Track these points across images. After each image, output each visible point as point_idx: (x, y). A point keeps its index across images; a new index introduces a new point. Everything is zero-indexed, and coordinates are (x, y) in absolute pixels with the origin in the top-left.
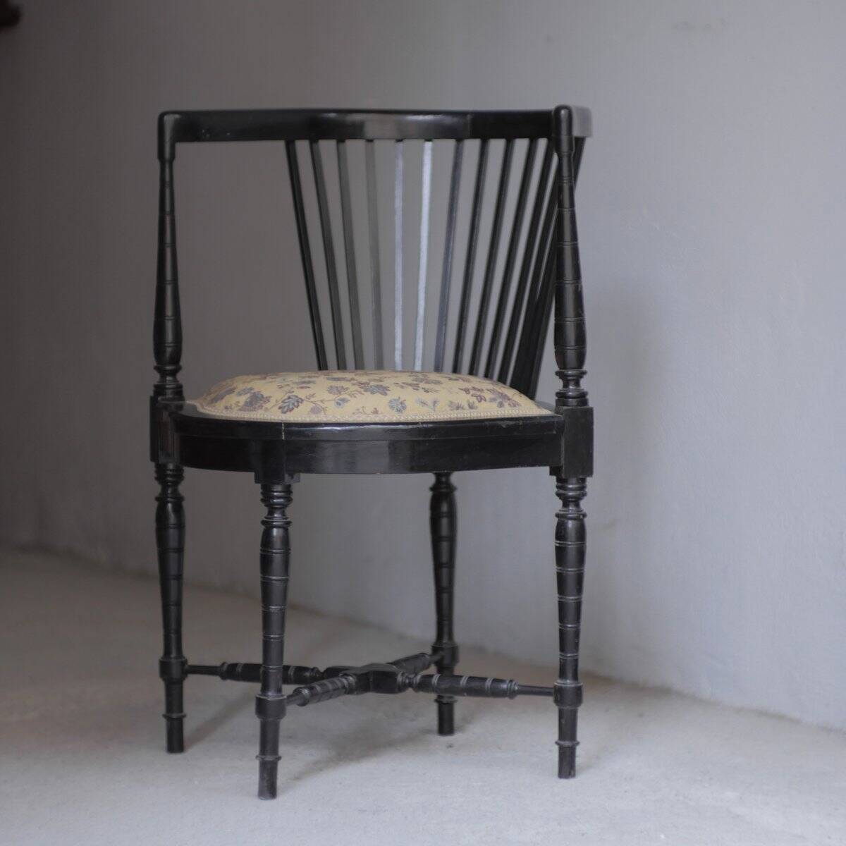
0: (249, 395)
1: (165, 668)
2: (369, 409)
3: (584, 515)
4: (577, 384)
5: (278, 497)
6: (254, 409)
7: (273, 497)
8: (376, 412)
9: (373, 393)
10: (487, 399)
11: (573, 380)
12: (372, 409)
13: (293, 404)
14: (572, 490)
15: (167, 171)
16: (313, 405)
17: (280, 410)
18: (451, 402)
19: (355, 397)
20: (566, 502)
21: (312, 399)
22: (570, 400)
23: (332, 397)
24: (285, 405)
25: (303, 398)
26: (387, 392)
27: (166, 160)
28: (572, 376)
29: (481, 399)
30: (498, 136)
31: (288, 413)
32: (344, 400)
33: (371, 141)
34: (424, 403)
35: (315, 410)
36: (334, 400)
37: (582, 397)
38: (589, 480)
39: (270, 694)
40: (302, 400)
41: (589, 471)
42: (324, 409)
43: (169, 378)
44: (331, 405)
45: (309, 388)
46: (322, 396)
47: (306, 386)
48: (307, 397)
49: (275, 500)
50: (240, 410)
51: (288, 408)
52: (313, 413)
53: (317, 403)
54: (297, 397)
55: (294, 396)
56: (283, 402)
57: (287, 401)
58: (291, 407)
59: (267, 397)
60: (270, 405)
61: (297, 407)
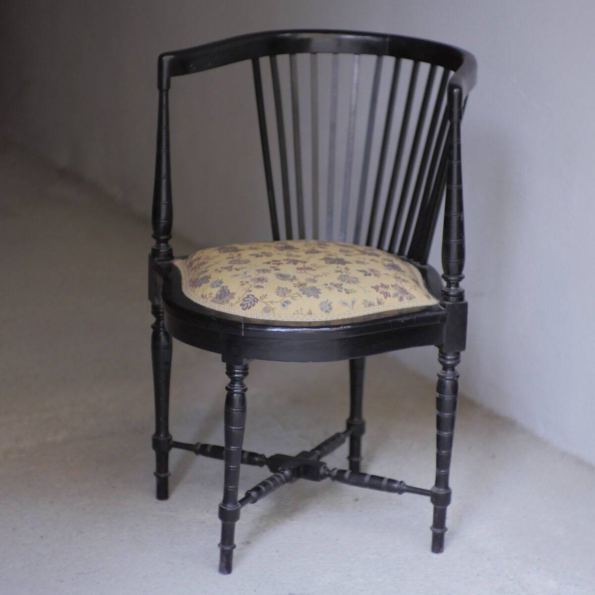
0: (219, 288)
1: (156, 444)
2: (305, 311)
3: (458, 377)
4: (457, 285)
5: (238, 373)
6: (223, 303)
7: (235, 373)
8: (310, 313)
9: (309, 296)
10: (391, 294)
11: (454, 283)
12: (308, 311)
13: (251, 303)
14: (450, 360)
15: (164, 98)
16: (265, 305)
17: (242, 307)
18: (365, 301)
19: (296, 300)
20: (445, 367)
21: (265, 300)
22: (451, 298)
23: (279, 298)
24: (245, 303)
25: (258, 298)
26: (319, 295)
27: (163, 89)
28: (454, 280)
29: (387, 295)
30: (408, 57)
31: (247, 310)
32: (287, 302)
33: (315, 53)
34: (345, 304)
35: (267, 310)
36: (280, 302)
37: (460, 296)
38: (462, 353)
39: (228, 506)
40: (258, 300)
41: (463, 347)
42: (273, 309)
43: (163, 245)
44: (278, 306)
45: (263, 287)
46: (273, 297)
47: (261, 286)
48: (260, 297)
49: (236, 376)
50: (213, 301)
51: (247, 305)
52: (265, 312)
53: (268, 303)
54: (253, 296)
55: (251, 295)
56: (243, 300)
57: (246, 299)
58: (249, 305)
59: (232, 293)
60: (234, 301)
61: (254, 305)
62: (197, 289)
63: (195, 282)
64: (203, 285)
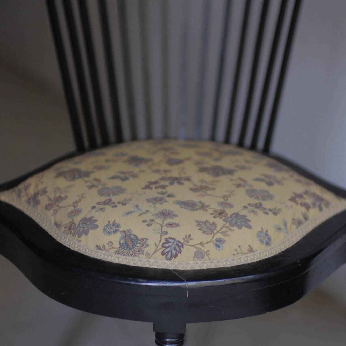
0: (119, 235)
2: (245, 249)
5: (171, 343)
6: (134, 255)
7: (166, 342)
8: (251, 250)
9: (239, 227)
10: (310, 204)
12: (247, 248)
13: (175, 249)
16: (194, 250)
17: (164, 257)
18: (294, 220)
19: (228, 236)
21: (191, 242)
23: (209, 237)
24: (167, 250)
25: (182, 241)
26: (249, 223)
29: (307, 207)
31: (173, 259)
32: (220, 240)
34: (279, 229)
35: (199, 255)
36: (211, 241)
40: (182, 244)
42: (207, 253)
44: (211, 247)
45: (178, 225)
46: (198, 236)
47: (175, 224)
48: (184, 239)
50: (118, 252)
51: (172, 253)
52: (198, 258)
53: (197, 246)
54: (174, 239)
55: (171, 238)
56: (163, 246)
57: (167, 245)
58: (174, 252)
59: (143, 239)
60: (150, 249)
61: (180, 252)
62: (83, 238)
63: (71, 227)
64: (91, 232)
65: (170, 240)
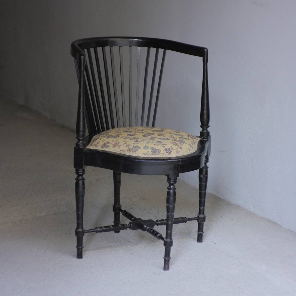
0: (150, 149)
1: (77, 233)
2: (188, 150)
4: (207, 130)
6: (158, 154)
9: (183, 143)
11: (205, 129)
16: (175, 151)
17: (167, 153)
21: (173, 149)
23: (177, 147)
24: (168, 151)
25: (170, 148)
31: (170, 154)
32: (181, 147)
42: (179, 151)
44: (179, 149)
45: (166, 144)
46: (175, 147)
49: (172, 182)
50: (152, 154)
52: (177, 153)
53: (175, 149)
57: (167, 150)
58: (170, 152)
59: (158, 149)
60: (162, 152)
61: (172, 152)
62: (137, 152)
63: (129, 150)
64: (139, 150)
65: (167, 149)
